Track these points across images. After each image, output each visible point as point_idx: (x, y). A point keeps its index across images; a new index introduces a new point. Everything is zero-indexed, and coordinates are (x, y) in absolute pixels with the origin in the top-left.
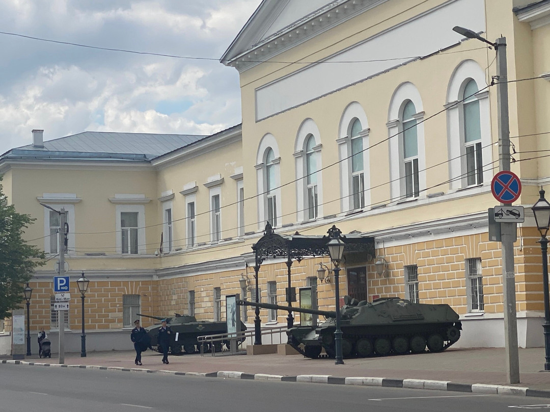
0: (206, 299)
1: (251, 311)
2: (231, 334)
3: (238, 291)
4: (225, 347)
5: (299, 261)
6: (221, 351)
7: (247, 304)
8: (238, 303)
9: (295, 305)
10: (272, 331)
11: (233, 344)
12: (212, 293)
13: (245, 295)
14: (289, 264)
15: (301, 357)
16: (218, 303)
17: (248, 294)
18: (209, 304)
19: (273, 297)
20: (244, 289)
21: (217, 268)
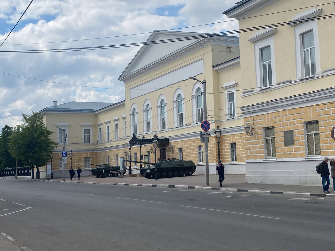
0: (113, 158)
1: (128, 163)
2: (121, 170)
3: (124, 156)
4: (119, 175)
5: (144, 146)
6: (118, 176)
7: (127, 161)
8: (124, 161)
9: (143, 161)
10: (135, 169)
11: (122, 174)
12: (115, 156)
13: (126, 157)
14: (141, 147)
15: (145, 178)
16: (117, 160)
17: (127, 157)
18: (114, 160)
19: (136, 158)
20: (126, 155)
21: (117, 148)
